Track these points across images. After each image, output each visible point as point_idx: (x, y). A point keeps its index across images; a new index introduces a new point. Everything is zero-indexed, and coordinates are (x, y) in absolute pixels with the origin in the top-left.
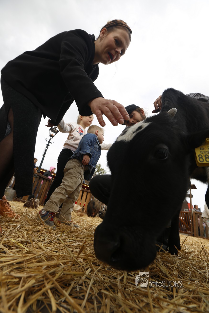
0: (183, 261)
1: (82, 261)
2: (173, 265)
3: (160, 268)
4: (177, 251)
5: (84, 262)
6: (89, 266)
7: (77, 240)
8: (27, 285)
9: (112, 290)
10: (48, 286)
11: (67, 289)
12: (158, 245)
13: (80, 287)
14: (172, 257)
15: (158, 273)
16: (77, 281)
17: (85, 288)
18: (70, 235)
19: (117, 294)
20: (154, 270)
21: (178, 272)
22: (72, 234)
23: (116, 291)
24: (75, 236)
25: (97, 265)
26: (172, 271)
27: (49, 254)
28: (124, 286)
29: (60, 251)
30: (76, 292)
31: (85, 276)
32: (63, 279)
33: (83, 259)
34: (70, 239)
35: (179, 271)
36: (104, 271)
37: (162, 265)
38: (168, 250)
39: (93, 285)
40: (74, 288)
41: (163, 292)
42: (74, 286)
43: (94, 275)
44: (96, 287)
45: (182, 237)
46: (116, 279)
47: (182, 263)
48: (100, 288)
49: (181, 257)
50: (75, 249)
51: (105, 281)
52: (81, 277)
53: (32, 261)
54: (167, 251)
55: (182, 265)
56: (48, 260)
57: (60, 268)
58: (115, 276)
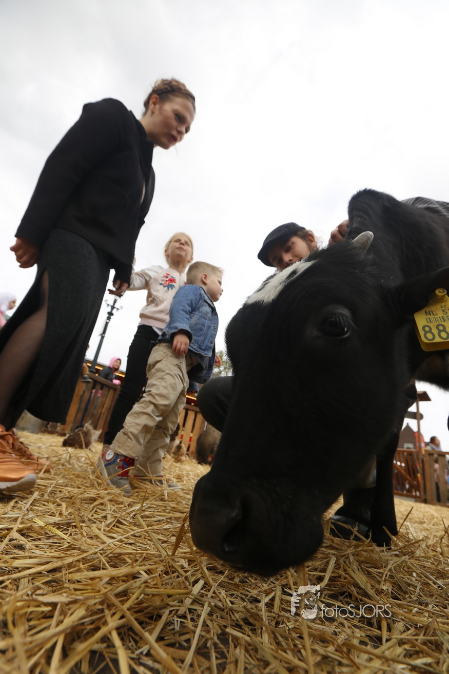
0: (403, 562)
1: (186, 565)
2: (381, 571)
3: (352, 578)
4: (390, 539)
5: (189, 565)
6: (200, 576)
7: (175, 518)
8: (69, 621)
9: (250, 627)
10: (113, 622)
11: (153, 626)
12: (348, 527)
13: (181, 622)
14: (379, 552)
15: (349, 588)
16: (175, 608)
17: (190, 624)
18: (160, 506)
19: (260, 636)
20: (339, 581)
21: (393, 586)
22: (164, 505)
23: (257, 630)
24: (170, 508)
25: (216, 573)
26: (379, 582)
27: (115, 550)
28: (274, 618)
29: (138, 542)
30: (173, 632)
31: (191, 598)
32: (145, 605)
33: (187, 560)
34: (159, 516)
35: (394, 583)
36: (232, 584)
37: (357, 571)
38: (370, 537)
39: (209, 617)
40: (168, 623)
41: (360, 630)
42: (168, 620)
43: (210, 594)
44: (216, 621)
45: (401, 506)
46: (259, 602)
47: (399, 566)
48: (223, 623)
49: (397, 553)
50: (169, 536)
51: (235, 609)
52: (183, 599)
53: (79, 566)
54: (367, 539)
55: (402, 570)
56: (112, 563)
57: (138, 582)
58: (256, 596)
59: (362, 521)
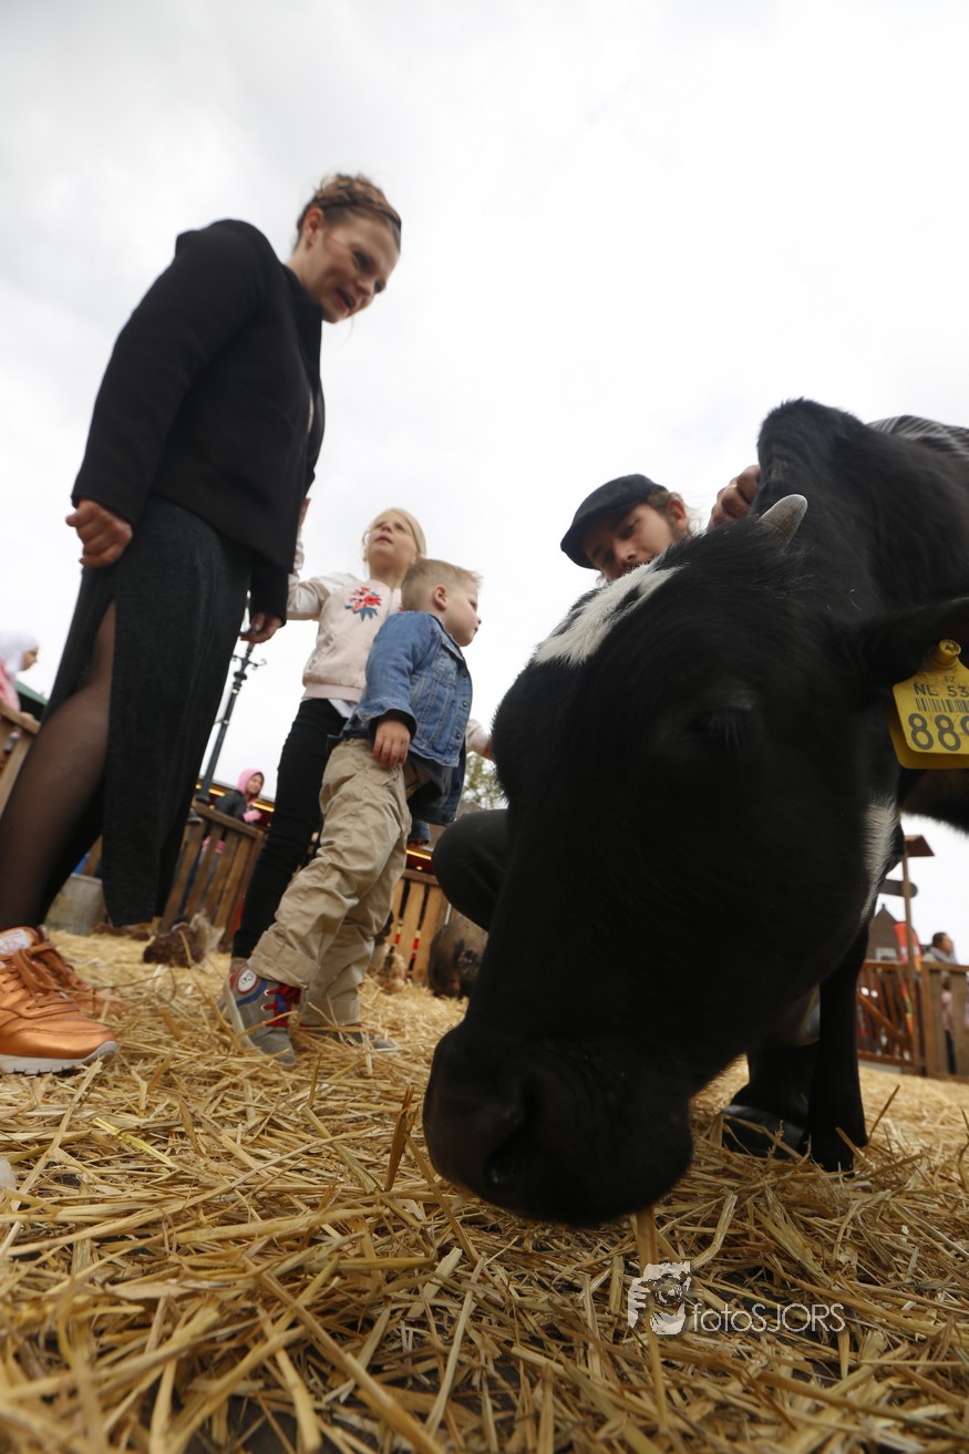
0: (880, 1202)
1: (421, 1214)
2: (834, 1222)
3: (772, 1238)
4: (851, 1154)
5: (427, 1214)
6: (451, 1236)
7: (391, 1113)
8: (182, 1336)
9: (562, 1344)
10: (277, 1336)
11: (357, 1343)
12: (761, 1129)
13: (415, 1334)
14: (829, 1183)
15: (767, 1260)
16: (402, 1305)
17: (436, 1340)
18: (357, 1088)
19: (583, 1361)
20: (746, 1245)
21: (859, 1255)
22: (367, 1087)
23: (576, 1349)
24: (379, 1093)
25: (485, 1229)
26: (831, 1247)
27: (271, 1183)
28: (611, 1324)
29: (316, 1167)
30: (399, 1355)
31: (436, 1284)
32: (338, 1298)
33: (421, 1203)
34: (358, 1109)
35: (861, 1248)
36: (518, 1253)
37: (782, 1224)
38: (809, 1149)
39: (475, 1324)
40: (388, 1338)
41: (794, 1348)
42: (389, 1331)
43: (475, 1276)
44: (488, 1332)
45: (875, 1082)
46: (579, 1290)
47: (873, 1212)
48: (504, 1335)
49: (867, 1183)
50: (381, 1153)
51: (528, 1306)
52: (420, 1286)
53: (198, 1218)
54: (803, 1155)
55: (878, 1220)
56: (264, 1211)
57: (324, 1248)
58: (570, 1279)
59: (791, 1117)
